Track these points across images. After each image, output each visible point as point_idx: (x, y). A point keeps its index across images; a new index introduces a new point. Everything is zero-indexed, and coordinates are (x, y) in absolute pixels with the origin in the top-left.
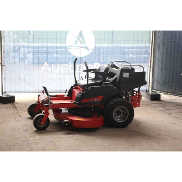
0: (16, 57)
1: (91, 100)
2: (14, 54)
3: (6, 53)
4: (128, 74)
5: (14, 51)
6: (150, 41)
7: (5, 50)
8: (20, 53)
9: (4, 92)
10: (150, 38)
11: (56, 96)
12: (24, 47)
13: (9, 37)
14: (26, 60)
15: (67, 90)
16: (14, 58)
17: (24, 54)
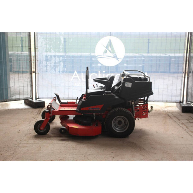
0: (48, 66)
1: (91, 108)
2: (47, 63)
3: (39, 61)
4: (131, 83)
5: (47, 60)
6: (184, 50)
7: (39, 59)
8: (52, 61)
9: (37, 97)
10: (185, 47)
11: (68, 103)
12: (55, 56)
13: (42, 47)
14: (56, 69)
15: (78, 98)
16: (46, 66)
17: (55, 63)
